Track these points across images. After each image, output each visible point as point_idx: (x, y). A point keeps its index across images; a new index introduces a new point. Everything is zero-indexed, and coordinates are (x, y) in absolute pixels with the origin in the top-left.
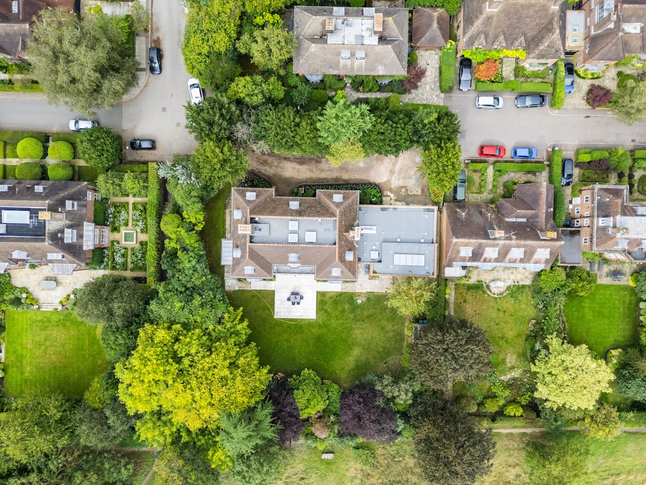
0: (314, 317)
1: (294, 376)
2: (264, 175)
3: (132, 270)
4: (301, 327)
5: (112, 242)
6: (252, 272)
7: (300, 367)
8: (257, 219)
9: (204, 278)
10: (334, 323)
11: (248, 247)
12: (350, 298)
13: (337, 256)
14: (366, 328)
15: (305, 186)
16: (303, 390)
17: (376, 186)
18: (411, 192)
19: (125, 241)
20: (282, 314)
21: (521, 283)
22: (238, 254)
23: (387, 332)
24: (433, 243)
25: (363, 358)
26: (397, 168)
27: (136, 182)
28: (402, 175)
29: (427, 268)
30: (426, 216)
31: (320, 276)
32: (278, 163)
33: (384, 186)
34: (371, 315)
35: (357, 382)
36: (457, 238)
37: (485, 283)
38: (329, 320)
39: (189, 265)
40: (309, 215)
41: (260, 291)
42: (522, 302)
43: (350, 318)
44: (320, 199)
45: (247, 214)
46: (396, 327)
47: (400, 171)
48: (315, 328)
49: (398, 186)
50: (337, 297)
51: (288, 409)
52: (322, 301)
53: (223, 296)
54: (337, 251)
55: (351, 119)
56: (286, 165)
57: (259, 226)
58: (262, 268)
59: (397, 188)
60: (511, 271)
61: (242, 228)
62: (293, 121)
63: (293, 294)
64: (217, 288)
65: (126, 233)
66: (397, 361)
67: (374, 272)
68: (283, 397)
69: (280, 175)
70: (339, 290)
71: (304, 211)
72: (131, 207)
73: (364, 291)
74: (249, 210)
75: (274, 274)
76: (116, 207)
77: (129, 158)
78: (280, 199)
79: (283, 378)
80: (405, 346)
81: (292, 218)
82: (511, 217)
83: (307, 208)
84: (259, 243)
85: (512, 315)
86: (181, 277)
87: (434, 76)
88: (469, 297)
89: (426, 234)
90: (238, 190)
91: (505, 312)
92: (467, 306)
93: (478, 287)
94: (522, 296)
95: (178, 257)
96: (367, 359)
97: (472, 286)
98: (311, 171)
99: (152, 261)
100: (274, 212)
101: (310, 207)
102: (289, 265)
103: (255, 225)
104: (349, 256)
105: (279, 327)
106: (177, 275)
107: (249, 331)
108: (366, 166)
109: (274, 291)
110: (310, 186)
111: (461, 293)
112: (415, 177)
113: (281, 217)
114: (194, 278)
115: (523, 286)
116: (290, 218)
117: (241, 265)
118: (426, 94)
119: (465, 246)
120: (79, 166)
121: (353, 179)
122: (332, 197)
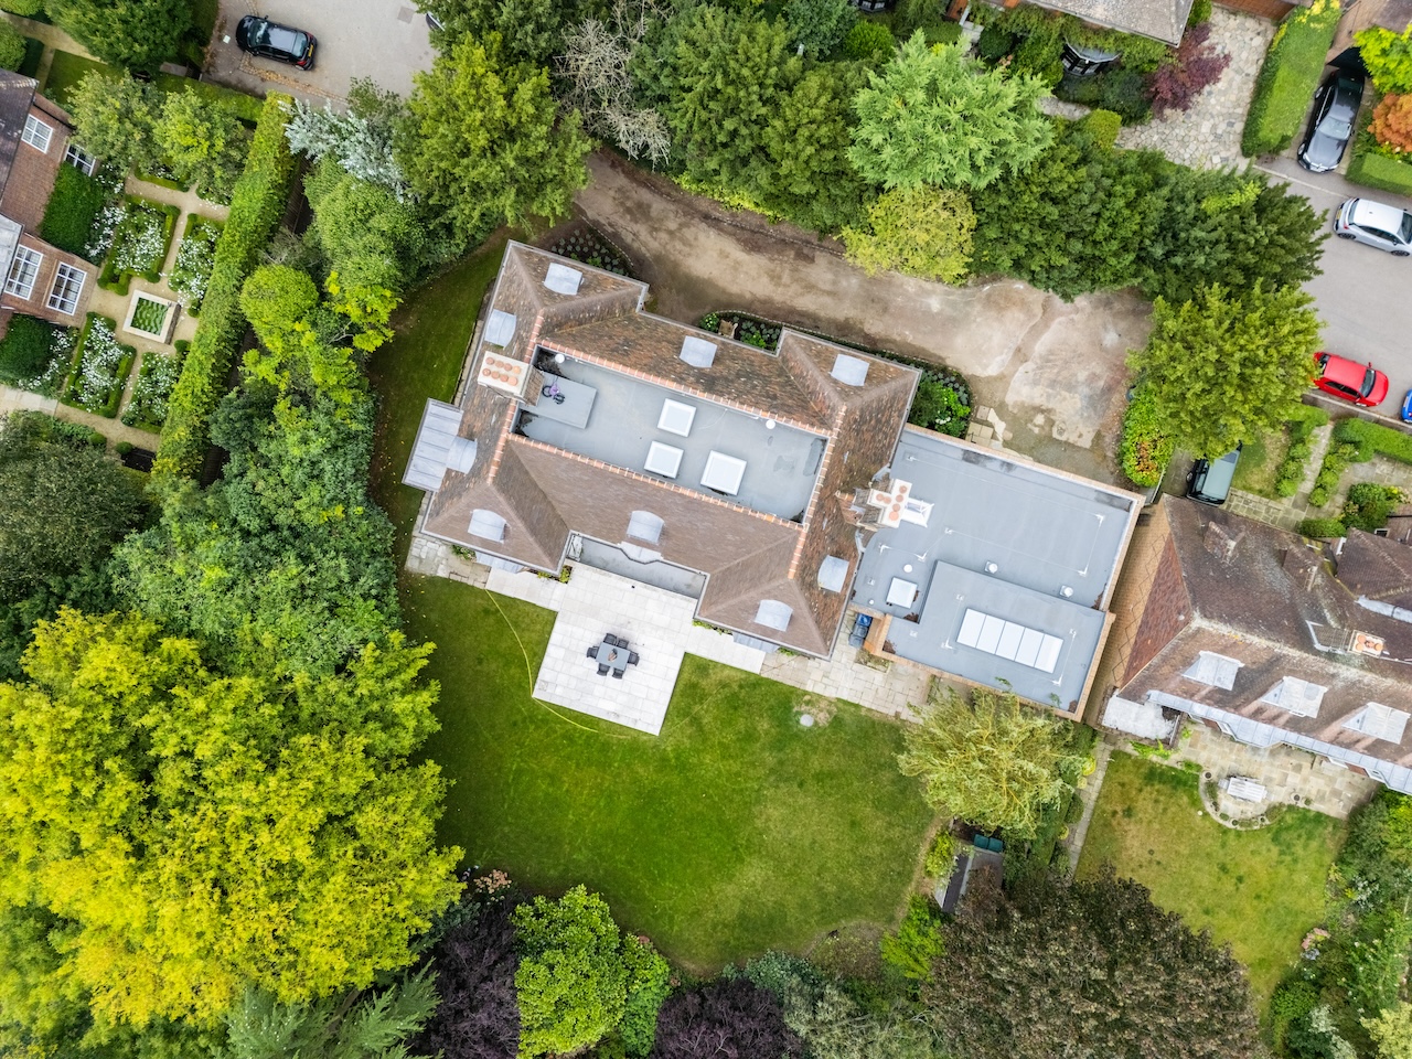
0: (655, 731)
1: (540, 901)
2: (627, 248)
3: (130, 422)
4: (605, 747)
5: (92, 316)
6: (494, 535)
7: (566, 870)
8: (559, 359)
9: (338, 511)
10: (710, 764)
11: (501, 443)
12: (781, 701)
13: (795, 562)
14: (803, 808)
15: (743, 319)
16: (551, 967)
17: (960, 381)
18: (1061, 432)
19: (133, 325)
20: (559, 691)
21: (1316, 807)
22: (464, 458)
23: (863, 840)
24: (1096, 607)
25: (769, 899)
26: (1040, 347)
27: (202, 130)
28: (1049, 374)
29: (1058, 683)
30: (1101, 518)
31: (714, 609)
32: (681, 226)
33: (984, 390)
34: (831, 775)
35: (728, 971)
36: (1206, 615)
37: (1208, 775)
38: (698, 751)
39: (296, 452)
40: (739, 397)
41: (510, 603)
42: (1299, 866)
43: (763, 764)
44: (785, 360)
45: (529, 331)
46: (896, 833)
47: (1047, 360)
48: (646, 763)
49: (1028, 402)
50: (741, 687)
51: (482, 1018)
52: (694, 686)
53: (385, 585)
54: (800, 547)
55: (976, 112)
56: (702, 237)
57: (562, 385)
58: (533, 531)
59: (1022, 406)
60: (1294, 761)
61: (494, 368)
62: (778, 64)
63: (610, 639)
64: (373, 554)
65: (141, 300)
66: (869, 935)
67: (887, 648)
68: (480, 970)
69: (676, 265)
70: (756, 670)
71: (726, 379)
72: (183, 223)
73: (831, 693)
74: (540, 318)
75: (568, 563)
76: (134, 208)
77: (223, 73)
78: (657, 324)
79: (505, 892)
80: (908, 899)
81: (681, 389)
82: (1381, 600)
83: (738, 376)
84: (545, 443)
85: (1258, 897)
86: (261, 485)
87: (1233, 98)
88: (1144, 803)
89: (1084, 573)
90: (529, 254)
91: (1240, 879)
92: (1132, 828)
93: (1181, 782)
94: (1305, 847)
95: (272, 419)
96: (780, 905)
97: (1162, 774)
98: (775, 278)
99: (187, 405)
100: (626, 353)
101: (750, 376)
102: (624, 545)
103: (549, 378)
104: (832, 575)
105: (537, 728)
106: (251, 475)
107: (432, 725)
108: (949, 311)
109: (553, 615)
110: (757, 323)
111: (1123, 785)
112: (1086, 390)
113: (643, 376)
114: (306, 500)
115: (1319, 818)
116: (674, 386)
117: (464, 500)
118: (1192, 146)
119: (1223, 651)
120: (58, 53)
121: (894, 342)
122: (831, 364)
